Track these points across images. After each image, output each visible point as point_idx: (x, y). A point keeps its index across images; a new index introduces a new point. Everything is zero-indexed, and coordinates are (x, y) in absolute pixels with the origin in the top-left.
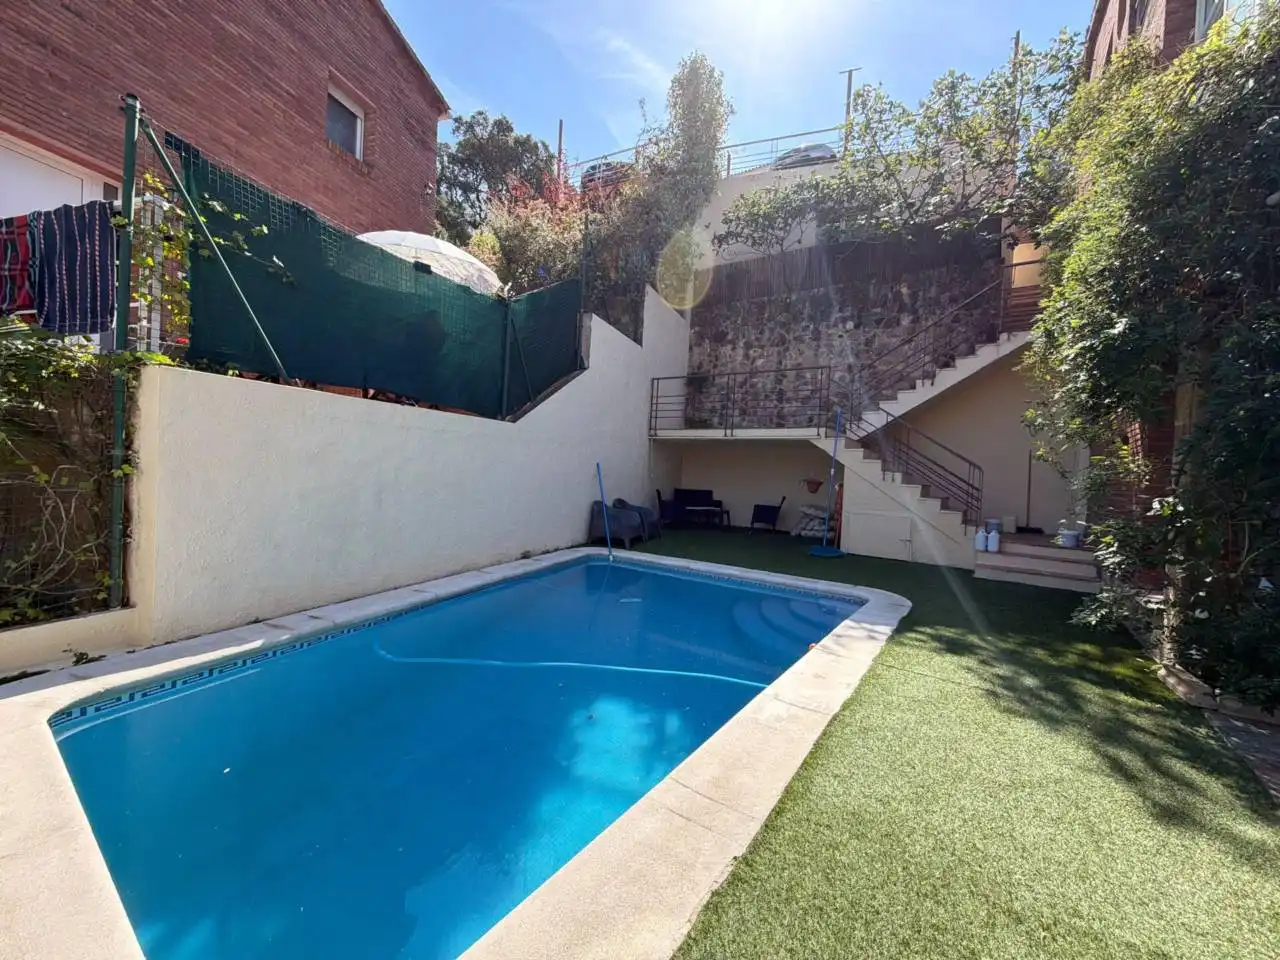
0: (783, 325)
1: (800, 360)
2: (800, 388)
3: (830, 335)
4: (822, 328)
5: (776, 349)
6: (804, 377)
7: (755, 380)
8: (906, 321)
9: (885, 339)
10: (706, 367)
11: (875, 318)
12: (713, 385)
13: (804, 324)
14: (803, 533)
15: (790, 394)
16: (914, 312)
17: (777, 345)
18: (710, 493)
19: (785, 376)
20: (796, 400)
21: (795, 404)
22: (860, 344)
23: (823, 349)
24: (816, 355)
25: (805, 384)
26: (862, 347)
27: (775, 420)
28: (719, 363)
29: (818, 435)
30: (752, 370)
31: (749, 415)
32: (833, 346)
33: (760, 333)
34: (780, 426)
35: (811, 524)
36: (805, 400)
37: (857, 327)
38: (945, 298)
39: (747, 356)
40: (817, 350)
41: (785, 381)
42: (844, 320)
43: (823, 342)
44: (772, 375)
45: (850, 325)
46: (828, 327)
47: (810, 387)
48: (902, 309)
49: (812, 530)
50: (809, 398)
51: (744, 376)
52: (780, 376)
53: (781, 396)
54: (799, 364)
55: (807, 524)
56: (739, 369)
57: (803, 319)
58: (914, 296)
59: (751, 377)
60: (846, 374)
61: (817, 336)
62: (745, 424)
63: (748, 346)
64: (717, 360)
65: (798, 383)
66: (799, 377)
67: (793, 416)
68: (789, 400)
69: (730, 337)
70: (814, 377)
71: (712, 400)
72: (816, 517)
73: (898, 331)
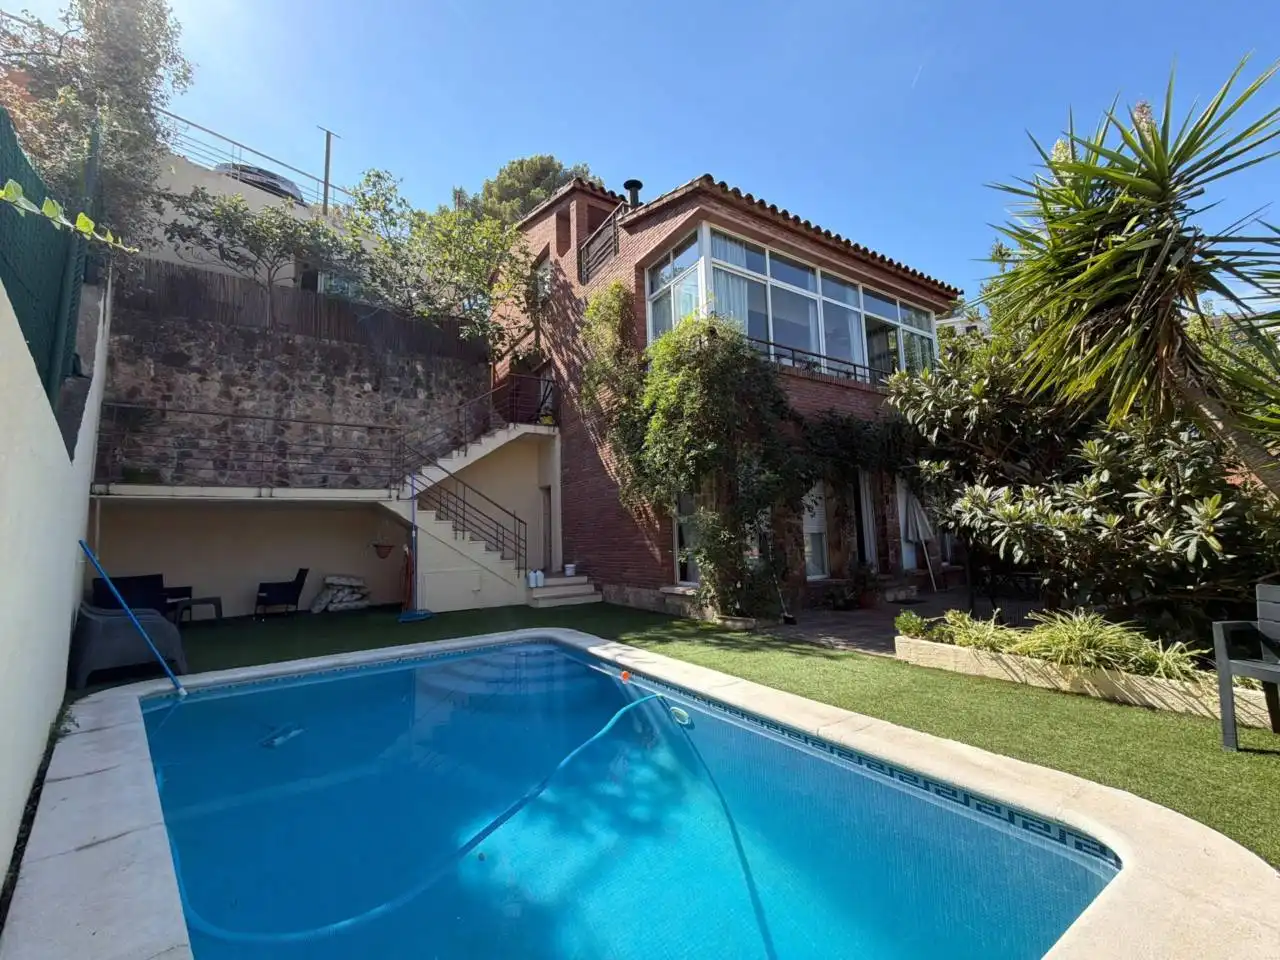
0: (283, 368)
1: (308, 412)
2: (310, 443)
3: (347, 392)
4: (336, 382)
5: (275, 394)
6: (315, 432)
7: (241, 426)
8: (422, 395)
9: (404, 408)
10: (145, 395)
11: (393, 386)
12: (162, 424)
13: (313, 373)
14: (331, 608)
15: (295, 449)
16: (428, 388)
17: (276, 389)
18: (159, 578)
19: (288, 427)
20: (305, 456)
21: (302, 460)
22: (378, 408)
23: (337, 406)
24: (329, 410)
25: (316, 439)
26: (382, 411)
27: (276, 478)
28: (174, 394)
29: (390, 497)
30: (236, 411)
31: (232, 468)
32: (350, 404)
33: (249, 369)
34: (283, 485)
35: (341, 594)
36: (317, 458)
37: (376, 389)
38: (452, 383)
39: (226, 394)
40: (331, 405)
41: (288, 433)
42: (360, 381)
43: (337, 398)
44: (270, 423)
45: (368, 387)
46: (344, 383)
47: (323, 444)
48: (418, 383)
49: (341, 602)
50: (320, 455)
51: (224, 419)
52: (281, 425)
53: (283, 450)
54: (308, 417)
55: (334, 595)
56: (212, 407)
57: (313, 368)
58: (428, 375)
59: (234, 422)
60: (365, 435)
61: (330, 390)
62: (223, 480)
63: (229, 381)
64: (169, 389)
65: (306, 438)
66: (306, 430)
67: (301, 474)
68: (295, 456)
69: (195, 363)
70: (328, 433)
71: (161, 443)
72: (344, 586)
73: (415, 403)
